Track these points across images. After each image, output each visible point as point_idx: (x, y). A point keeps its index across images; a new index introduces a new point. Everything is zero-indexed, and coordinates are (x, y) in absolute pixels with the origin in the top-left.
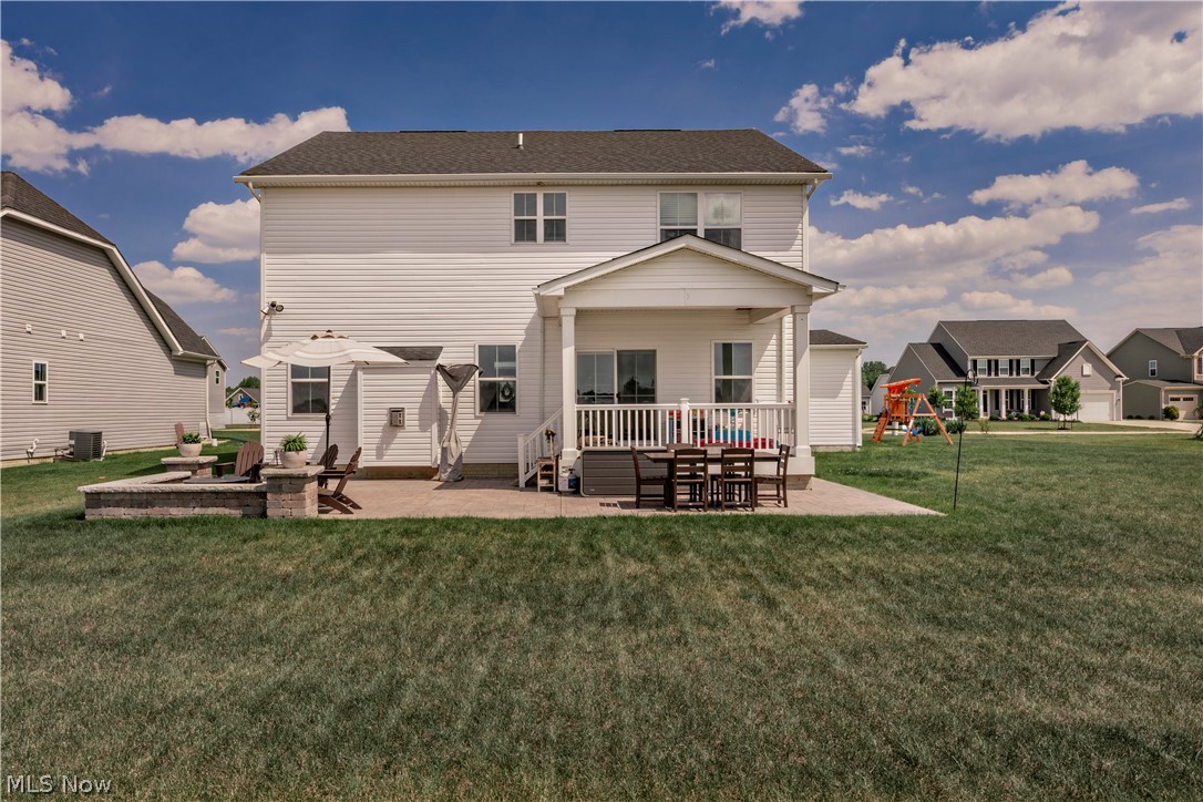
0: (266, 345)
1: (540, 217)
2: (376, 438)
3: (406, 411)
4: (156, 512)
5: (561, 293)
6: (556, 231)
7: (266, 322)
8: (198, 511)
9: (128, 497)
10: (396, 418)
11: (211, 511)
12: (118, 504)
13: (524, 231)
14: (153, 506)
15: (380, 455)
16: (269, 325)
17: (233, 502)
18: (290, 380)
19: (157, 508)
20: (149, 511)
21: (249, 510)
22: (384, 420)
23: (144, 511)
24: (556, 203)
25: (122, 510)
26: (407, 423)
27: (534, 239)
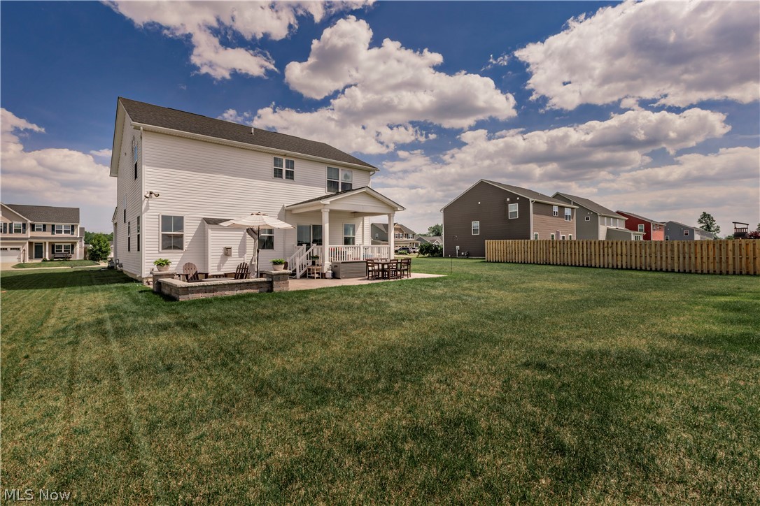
0: (146, 214)
1: (284, 169)
2: (217, 261)
3: (233, 248)
4: (218, 294)
5: (329, 203)
6: (290, 175)
7: (146, 202)
8: (239, 292)
9: (204, 288)
10: (227, 252)
11: (245, 291)
12: (198, 292)
13: (278, 174)
14: (217, 291)
15: (219, 269)
16: (148, 203)
17: (255, 286)
18: (161, 233)
19: (219, 292)
20: (215, 294)
21: (262, 290)
22: (221, 252)
23: (212, 294)
24: (290, 164)
25: (200, 295)
26: (233, 254)
27: (282, 177)
